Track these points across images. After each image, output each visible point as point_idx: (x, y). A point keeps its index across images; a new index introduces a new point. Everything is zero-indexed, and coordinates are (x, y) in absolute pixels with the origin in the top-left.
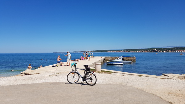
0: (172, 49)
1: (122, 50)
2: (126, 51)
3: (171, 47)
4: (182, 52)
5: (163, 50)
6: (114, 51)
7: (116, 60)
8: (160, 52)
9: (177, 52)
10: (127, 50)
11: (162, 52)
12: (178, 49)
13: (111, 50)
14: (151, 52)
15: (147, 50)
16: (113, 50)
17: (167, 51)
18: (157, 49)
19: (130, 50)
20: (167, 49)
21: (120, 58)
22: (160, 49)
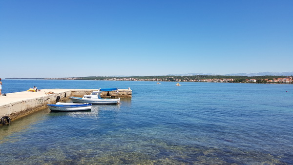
0: (193, 77)
1: (127, 78)
2: (133, 79)
3: (193, 74)
4: (206, 81)
5: (182, 78)
6: (115, 79)
7: (86, 99)
8: (178, 81)
9: (201, 81)
10: (135, 77)
11: (182, 81)
12: (202, 77)
13: (110, 78)
14: (168, 80)
15: (162, 78)
16: (115, 77)
17: (188, 81)
18: (175, 77)
19: (138, 78)
20: (188, 77)
21: (94, 94)
22: (179, 77)
